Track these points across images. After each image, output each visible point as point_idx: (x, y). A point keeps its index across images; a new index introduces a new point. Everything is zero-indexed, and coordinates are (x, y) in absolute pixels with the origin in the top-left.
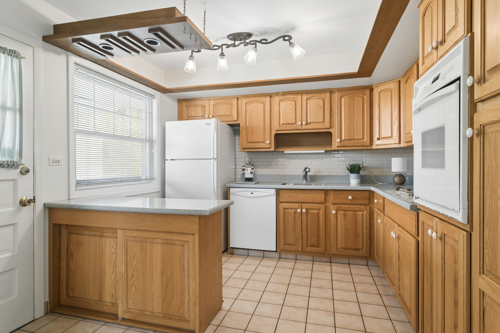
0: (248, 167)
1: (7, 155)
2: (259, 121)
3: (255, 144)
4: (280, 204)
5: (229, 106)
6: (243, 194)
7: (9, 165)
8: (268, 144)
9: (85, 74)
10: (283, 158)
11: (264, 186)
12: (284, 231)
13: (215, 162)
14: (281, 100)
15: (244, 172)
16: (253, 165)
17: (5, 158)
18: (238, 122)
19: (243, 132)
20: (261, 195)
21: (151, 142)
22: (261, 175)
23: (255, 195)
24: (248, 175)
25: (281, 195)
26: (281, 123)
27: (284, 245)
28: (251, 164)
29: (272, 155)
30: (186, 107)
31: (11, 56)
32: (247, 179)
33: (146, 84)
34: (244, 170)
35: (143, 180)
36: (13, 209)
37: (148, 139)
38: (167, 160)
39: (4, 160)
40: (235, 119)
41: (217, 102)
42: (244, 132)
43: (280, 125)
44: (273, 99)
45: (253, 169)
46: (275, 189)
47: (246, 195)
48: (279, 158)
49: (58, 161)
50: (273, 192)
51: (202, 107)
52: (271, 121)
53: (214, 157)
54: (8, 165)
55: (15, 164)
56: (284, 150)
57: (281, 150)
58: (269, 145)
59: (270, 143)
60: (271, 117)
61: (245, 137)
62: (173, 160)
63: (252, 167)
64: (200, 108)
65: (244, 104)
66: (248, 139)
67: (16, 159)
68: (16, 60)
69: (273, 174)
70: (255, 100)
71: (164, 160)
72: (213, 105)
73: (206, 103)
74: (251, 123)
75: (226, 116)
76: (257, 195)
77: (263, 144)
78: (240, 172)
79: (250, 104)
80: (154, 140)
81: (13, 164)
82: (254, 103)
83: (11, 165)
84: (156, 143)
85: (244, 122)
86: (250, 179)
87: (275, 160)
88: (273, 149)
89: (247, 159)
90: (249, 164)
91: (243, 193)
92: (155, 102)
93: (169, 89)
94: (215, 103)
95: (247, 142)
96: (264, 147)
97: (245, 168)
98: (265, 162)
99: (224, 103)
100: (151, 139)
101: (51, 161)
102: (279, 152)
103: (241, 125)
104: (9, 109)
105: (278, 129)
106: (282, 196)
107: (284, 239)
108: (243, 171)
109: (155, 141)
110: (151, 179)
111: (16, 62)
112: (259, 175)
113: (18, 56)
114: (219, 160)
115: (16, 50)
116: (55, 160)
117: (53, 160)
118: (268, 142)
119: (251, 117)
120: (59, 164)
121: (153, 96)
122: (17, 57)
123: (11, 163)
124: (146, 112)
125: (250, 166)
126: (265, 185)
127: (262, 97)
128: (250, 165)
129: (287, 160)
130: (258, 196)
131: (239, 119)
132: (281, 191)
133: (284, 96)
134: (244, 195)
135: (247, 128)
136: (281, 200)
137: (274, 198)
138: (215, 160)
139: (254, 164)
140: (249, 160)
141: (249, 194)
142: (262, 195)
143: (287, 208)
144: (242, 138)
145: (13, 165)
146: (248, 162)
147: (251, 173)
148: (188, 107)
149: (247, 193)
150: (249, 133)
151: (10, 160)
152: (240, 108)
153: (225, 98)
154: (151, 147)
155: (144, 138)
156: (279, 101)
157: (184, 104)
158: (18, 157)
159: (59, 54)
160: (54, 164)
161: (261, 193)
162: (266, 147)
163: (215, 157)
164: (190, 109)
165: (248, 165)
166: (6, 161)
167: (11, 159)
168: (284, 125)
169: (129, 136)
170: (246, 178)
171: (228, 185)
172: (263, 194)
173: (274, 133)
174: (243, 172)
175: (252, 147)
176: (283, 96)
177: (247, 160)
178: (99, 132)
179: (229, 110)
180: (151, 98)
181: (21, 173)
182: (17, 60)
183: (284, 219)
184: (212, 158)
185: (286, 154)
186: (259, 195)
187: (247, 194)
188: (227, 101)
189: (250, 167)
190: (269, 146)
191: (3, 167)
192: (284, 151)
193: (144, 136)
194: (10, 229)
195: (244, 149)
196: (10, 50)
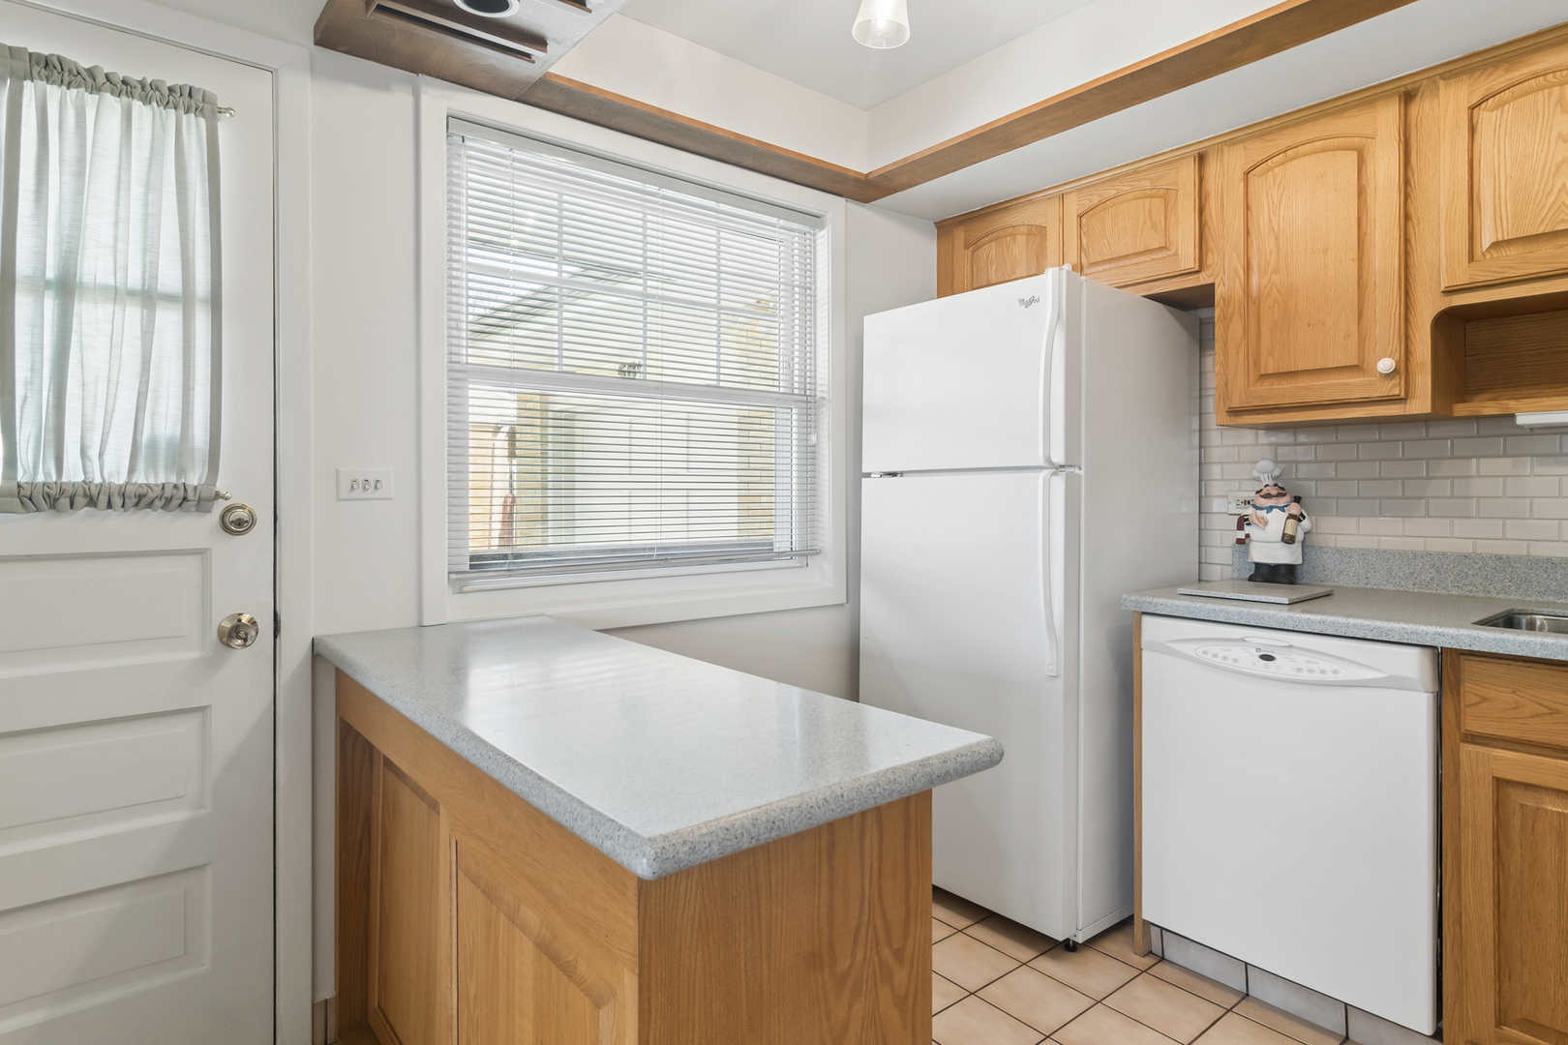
0: (1270, 509)
1: (162, 463)
2: (1326, 250)
3: (1303, 382)
4: (1467, 750)
5: (1158, 203)
6: (1215, 656)
7: (169, 500)
8: (1389, 376)
9: (504, 157)
10: (1505, 455)
11: (1348, 626)
12: (1499, 928)
13: (1059, 483)
14: (1485, 100)
15: (1248, 536)
16: (1297, 500)
17: (156, 477)
18: (1203, 279)
19: (1228, 327)
20: (1323, 672)
21: (807, 402)
22: (1349, 552)
23: (1282, 666)
24: (1266, 547)
25: (1471, 690)
26: (1486, 238)
27: (1500, 1022)
28: (1286, 491)
29: (1428, 439)
30: (967, 247)
31: (176, 108)
32: (1264, 570)
33: (768, 168)
34: (1242, 522)
35: (781, 554)
36: (193, 655)
37: (796, 391)
38: (868, 475)
39: (152, 481)
40: (1189, 262)
41: (1096, 200)
42: (1237, 326)
43: (1478, 253)
44: (1421, 108)
45: (1299, 518)
46: (1428, 651)
47: (1229, 664)
48: (1479, 457)
49: (373, 484)
50: (1413, 665)
51: (1030, 234)
52: (1407, 240)
53: (1048, 460)
54: (164, 501)
55: (190, 495)
56: (1512, 405)
57: (1490, 408)
58: (1396, 381)
59: (1404, 370)
60: (1407, 217)
61: (1242, 351)
62: (894, 474)
63: (1295, 509)
64: (1021, 240)
65: (1239, 175)
66: (1257, 362)
67: (195, 478)
68: (197, 122)
69: (1430, 549)
70: (1304, 138)
71: (856, 475)
72: (1080, 217)
73: (1044, 215)
74: (1276, 271)
75: (1142, 259)
76: (1299, 670)
77: (1355, 380)
78: (1223, 533)
79: (1271, 169)
80: (819, 395)
81: (181, 493)
82: (1295, 157)
83: (176, 500)
84: (826, 409)
85: (1237, 273)
86: (1283, 570)
87: (1448, 468)
88: (1421, 403)
89: (1266, 465)
90: (1274, 492)
91: (1214, 649)
92: (823, 239)
93: (871, 177)
94: (1087, 205)
95: (1252, 377)
96: (1358, 394)
97: (1249, 511)
98: (1381, 479)
99: (1130, 196)
100: (808, 393)
101: (346, 484)
102: (1478, 418)
103: (1219, 292)
104: (170, 298)
105: (1462, 279)
106: (1484, 699)
107: (1499, 977)
108: (1240, 527)
109: (823, 398)
110: (808, 553)
111: (198, 127)
112: (1339, 551)
113: (201, 105)
114: (1082, 472)
115: (196, 85)
116: (361, 480)
117: (354, 478)
118: (1385, 365)
119: (1277, 238)
120: (379, 494)
121: (815, 219)
122: (199, 111)
123: (175, 492)
124: (793, 287)
125: (1282, 501)
126: (1352, 621)
127: (1348, 113)
128: (1279, 495)
129: (1538, 470)
130: (1305, 676)
131: (1210, 259)
132: (1468, 666)
133: (1508, 71)
134: (1219, 661)
135: (1251, 302)
136: (1472, 725)
137: (1420, 706)
138: (1054, 474)
139: (1310, 489)
140: (1277, 472)
141: (1249, 660)
142: (1330, 677)
143: (1527, 786)
144: (1226, 357)
145: (185, 499)
146: (1271, 483)
147: (1288, 540)
148: (972, 245)
149: (1236, 651)
150: (1265, 329)
151: (173, 479)
152: (1212, 207)
153: (1136, 172)
154: (809, 423)
155: (782, 390)
156: (1472, 108)
157: (960, 235)
158: (207, 468)
159: (384, 86)
160: (358, 493)
161: (1327, 665)
162: (1374, 394)
163: (1058, 457)
164: (983, 253)
165: (1268, 496)
166: (157, 485)
167: (179, 476)
168: (1512, 252)
169: (715, 383)
170: (1258, 565)
171: (1132, 601)
172: (1335, 672)
173: (1428, 307)
174: (1241, 535)
175: (1286, 401)
176: (1499, 72)
177: (1264, 471)
178: (574, 373)
179: (1154, 227)
180: (807, 229)
181: (225, 526)
182: (202, 121)
183: (1498, 853)
184: (1041, 462)
185: (1533, 430)
186: (1311, 671)
187: (1235, 660)
188: (1147, 184)
189: (1282, 509)
190: (1394, 388)
191: (150, 505)
192: (1512, 416)
193: (782, 384)
194: (188, 726)
195: (1235, 412)
196: (171, 90)
